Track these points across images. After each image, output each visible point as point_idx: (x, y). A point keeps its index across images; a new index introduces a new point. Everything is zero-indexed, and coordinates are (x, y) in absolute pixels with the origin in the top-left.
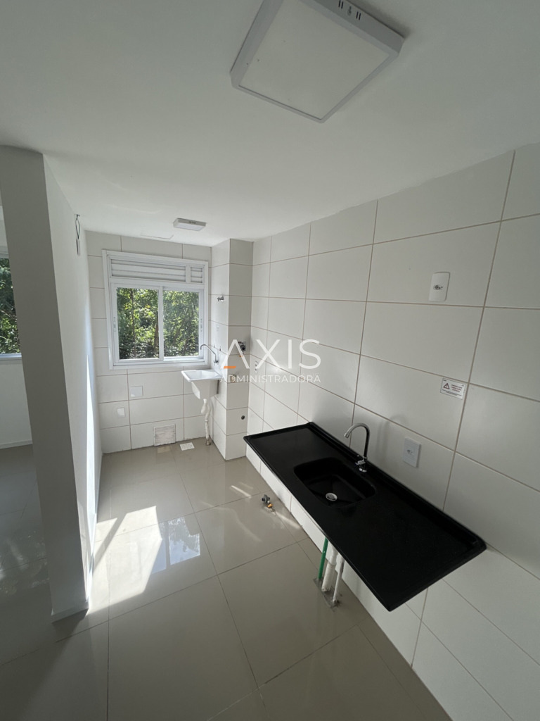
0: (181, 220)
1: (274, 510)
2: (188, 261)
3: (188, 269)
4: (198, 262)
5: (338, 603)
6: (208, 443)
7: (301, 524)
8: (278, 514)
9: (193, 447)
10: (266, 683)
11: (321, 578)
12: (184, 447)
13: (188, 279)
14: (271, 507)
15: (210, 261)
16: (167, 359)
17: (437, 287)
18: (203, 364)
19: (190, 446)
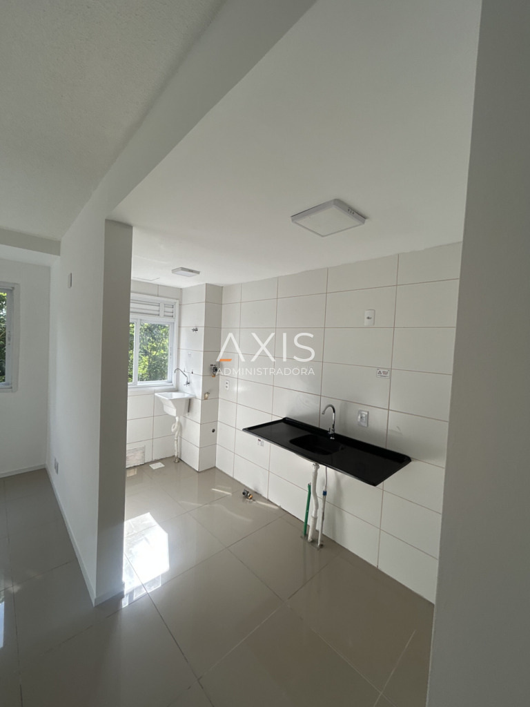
0: (183, 269)
1: (254, 500)
2: (163, 299)
3: (162, 305)
4: (170, 300)
5: (321, 546)
6: (176, 461)
7: (279, 505)
8: (258, 502)
9: (163, 466)
10: (289, 598)
11: (306, 535)
12: (155, 466)
13: (162, 313)
14: (251, 499)
15: (180, 299)
16: (140, 383)
17: (368, 318)
18: (172, 387)
19: (160, 465)
